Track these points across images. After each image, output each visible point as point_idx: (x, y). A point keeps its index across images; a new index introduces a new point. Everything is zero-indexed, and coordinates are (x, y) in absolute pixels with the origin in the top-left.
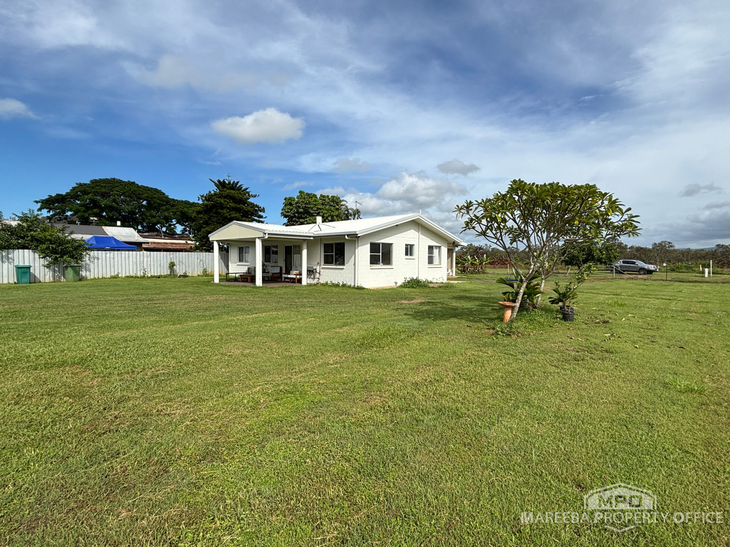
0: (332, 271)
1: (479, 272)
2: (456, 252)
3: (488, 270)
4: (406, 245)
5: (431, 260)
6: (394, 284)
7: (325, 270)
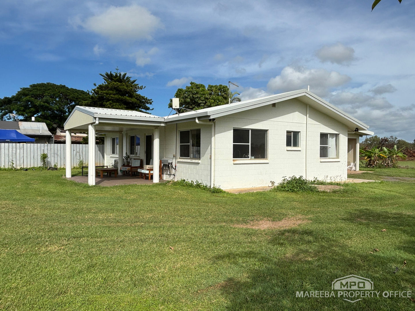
0: (187, 166)
1: (388, 166)
2: (360, 144)
3: (401, 164)
4: (288, 132)
5: (324, 153)
6: (270, 185)
7: (180, 165)
